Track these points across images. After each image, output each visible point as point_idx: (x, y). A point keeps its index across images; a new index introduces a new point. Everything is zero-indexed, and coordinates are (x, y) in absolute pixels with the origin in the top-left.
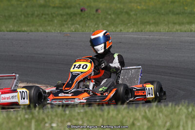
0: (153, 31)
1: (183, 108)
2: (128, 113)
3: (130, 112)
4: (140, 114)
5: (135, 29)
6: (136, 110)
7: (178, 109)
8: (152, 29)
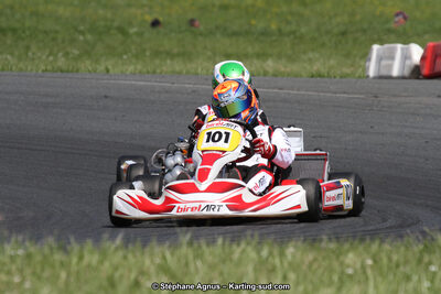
0: (180, 73)
1: (249, 249)
2: (125, 258)
3: (130, 256)
4: (152, 261)
5: (139, 67)
6: (143, 254)
7: (237, 251)
8: (177, 68)
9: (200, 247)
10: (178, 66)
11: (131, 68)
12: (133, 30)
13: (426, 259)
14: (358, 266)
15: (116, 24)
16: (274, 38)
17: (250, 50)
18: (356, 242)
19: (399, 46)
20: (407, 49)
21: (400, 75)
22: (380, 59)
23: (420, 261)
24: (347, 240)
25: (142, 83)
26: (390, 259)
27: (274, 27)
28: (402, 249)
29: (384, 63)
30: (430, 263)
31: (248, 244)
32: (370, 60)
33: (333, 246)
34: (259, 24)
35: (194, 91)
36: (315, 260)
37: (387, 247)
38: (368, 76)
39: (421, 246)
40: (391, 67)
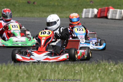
0: (30, 17)
1: (49, 65)
2: (14, 68)
3: (16, 68)
4: (22, 69)
5: (18, 15)
6: (19, 67)
7: (45, 66)
8: (29, 15)
9: (35, 65)
11: (16, 15)
12: (17, 5)
13: (98, 68)
14: (79, 70)
15: (12, 3)
16: (56, 7)
17: (49, 10)
18: (79, 63)
19: (91, 9)
20: (93, 10)
21: (91, 17)
22: (86, 13)
23: (96, 68)
24: (76, 63)
25: (19, 19)
26: (88, 68)
27: (56, 4)
28: (91, 65)
29: (87, 14)
30: (99, 69)
32: (83, 13)
33: (72, 64)
34: (52, 3)
35: (34, 22)
36: (67, 68)
37: (87, 65)
38: (82, 18)
39: (97, 65)
40: (89, 15)
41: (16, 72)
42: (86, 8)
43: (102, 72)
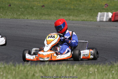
9: (51, 65)
10: (47, 17)
12: (35, 8)
14: (93, 71)
15: (30, 6)
16: (72, 10)
17: (66, 13)
18: (93, 65)
19: (106, 13)
20: (108, 14)
21: (106, 20)
22: (100, 16)
23: (110, 70)
24: (90, 65)
26: (102, 69)
27: (72, 7)
28: (105, 67)
29: (101, 17)
30: (112, 71)
31: (64, 65)
32: (98, 17)
33: (87, 66)
34: (68, 7)
35: (51, 24)
36: (82, 69)
37: (101, 66)
38: (97, 21)
39: (110, 66)
40: (103, 18)
41: (32, 71)
42: (101, 12)
43: (115, 73)
